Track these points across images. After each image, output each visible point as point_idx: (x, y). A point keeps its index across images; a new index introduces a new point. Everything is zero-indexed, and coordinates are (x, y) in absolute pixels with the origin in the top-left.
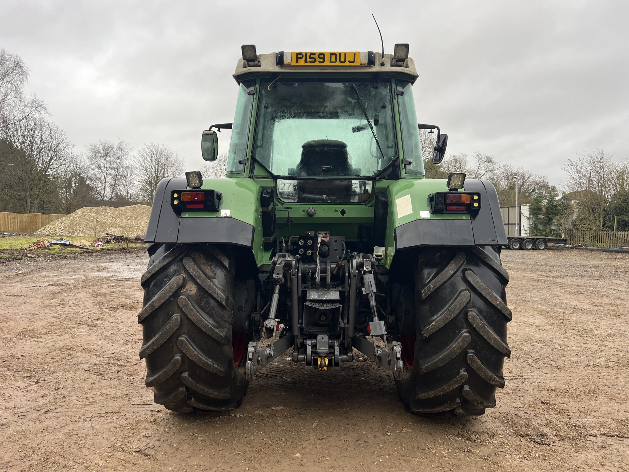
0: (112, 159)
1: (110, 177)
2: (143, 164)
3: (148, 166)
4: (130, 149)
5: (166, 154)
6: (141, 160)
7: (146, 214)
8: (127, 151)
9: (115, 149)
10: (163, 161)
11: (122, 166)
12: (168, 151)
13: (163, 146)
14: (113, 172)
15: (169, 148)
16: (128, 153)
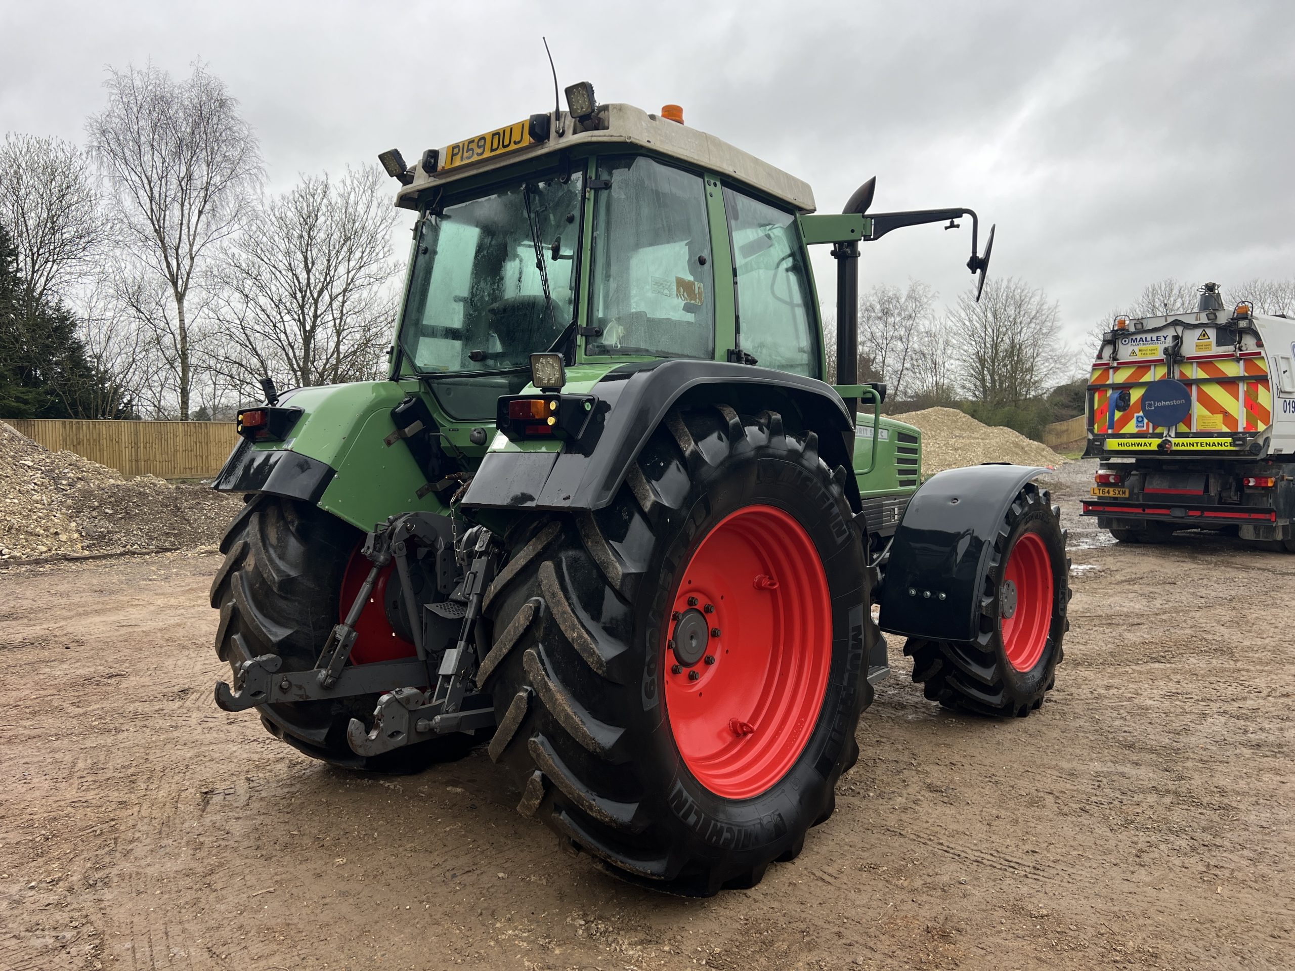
0: (898, 319)
1: (892, 355)
2: (967, 323)
3: (977, 325)
4: (933, 296)
5: (1018, 297)
6: (963, 315)
7: (947, 426)
8: (925, 300)
9: (902, 300)
10: (1011, 311)
11: (918, 331)
12: (1022, 291)
13: (1009, 281)
14: (900, 346)
15: (1026, 284)
16: (930, 305)
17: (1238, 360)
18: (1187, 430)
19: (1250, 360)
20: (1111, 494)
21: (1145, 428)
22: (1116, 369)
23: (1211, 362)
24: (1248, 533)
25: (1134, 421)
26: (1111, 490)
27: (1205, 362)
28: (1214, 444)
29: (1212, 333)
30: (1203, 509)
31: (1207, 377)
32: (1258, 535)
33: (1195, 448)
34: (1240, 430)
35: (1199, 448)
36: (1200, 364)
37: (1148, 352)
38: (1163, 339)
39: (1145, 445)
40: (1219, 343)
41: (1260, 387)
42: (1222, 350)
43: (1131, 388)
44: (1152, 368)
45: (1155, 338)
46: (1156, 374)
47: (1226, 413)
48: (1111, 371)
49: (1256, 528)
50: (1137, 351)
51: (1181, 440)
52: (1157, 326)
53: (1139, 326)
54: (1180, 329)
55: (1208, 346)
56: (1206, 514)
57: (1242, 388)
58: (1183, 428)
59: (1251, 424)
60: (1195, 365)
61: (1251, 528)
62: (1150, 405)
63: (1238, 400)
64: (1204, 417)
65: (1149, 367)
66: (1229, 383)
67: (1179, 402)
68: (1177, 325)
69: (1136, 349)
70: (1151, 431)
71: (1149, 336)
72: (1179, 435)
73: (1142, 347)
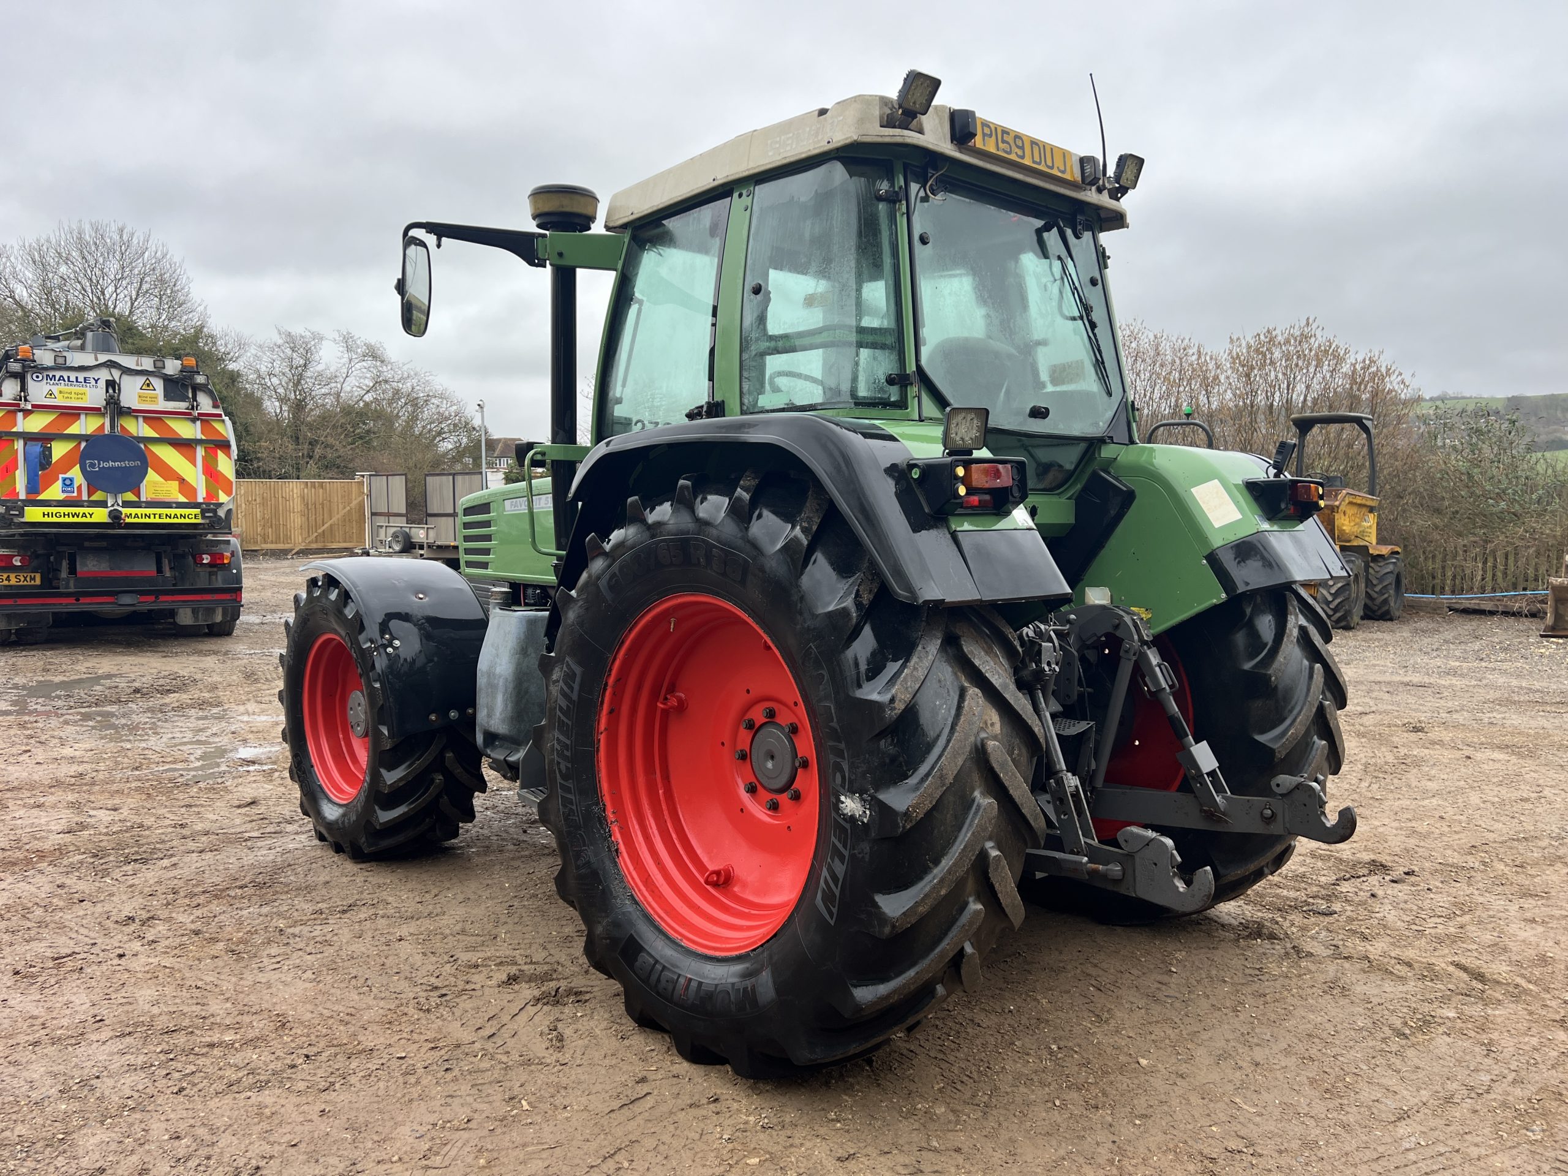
17: (194, 420)
18: (135, 499)
19: (207, 421)
20: (13, 581)
21: (75, 494)
22: (27, 413)
23: (160, 419)
24: (185, 617)
25: (59, 484)
26: (12, 576)
27: (153, 418)
28: (176, 516)
29: (158, 384)
30: (157, 593)
31: (155, 435)
32: (196, 618)
33: (152, 520)
34: (200, 500)
35: (157, 520)
36: (146, 420)
37: (73, 396)
38: (93, 382)
39: (84, 515)
40: (168, 397)
41: (220, 453)
42: (172, 406)
43: (52, 440)
44: (83, 417)
45: (81, 379)
46: (86, 426)
47: (182, 481)
48: (20, 415)
49: (195, 612)
50: (56, 393)
51: (133, 511)
52: (86, 364)
53: (60, 361)
54: (116, 374)
55: (154, 399)
56: (162, 598)
57: (200, 452)
58: (130, 496)
59: (210, 495)
60: (141, 420)
61: (189, 611)
62: (92, 465)
63: (195, 465)
64: (155, 483)
65: (79, 415)
66: (184, 445)
67: (132, 464)
68: (114, 367)
69: (55, 389)
70: (85, 497)
71: (73, 376)
72: (127, 504)
73: (62, 387)
